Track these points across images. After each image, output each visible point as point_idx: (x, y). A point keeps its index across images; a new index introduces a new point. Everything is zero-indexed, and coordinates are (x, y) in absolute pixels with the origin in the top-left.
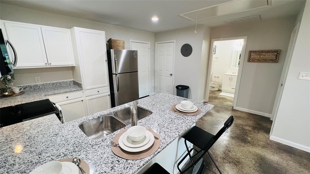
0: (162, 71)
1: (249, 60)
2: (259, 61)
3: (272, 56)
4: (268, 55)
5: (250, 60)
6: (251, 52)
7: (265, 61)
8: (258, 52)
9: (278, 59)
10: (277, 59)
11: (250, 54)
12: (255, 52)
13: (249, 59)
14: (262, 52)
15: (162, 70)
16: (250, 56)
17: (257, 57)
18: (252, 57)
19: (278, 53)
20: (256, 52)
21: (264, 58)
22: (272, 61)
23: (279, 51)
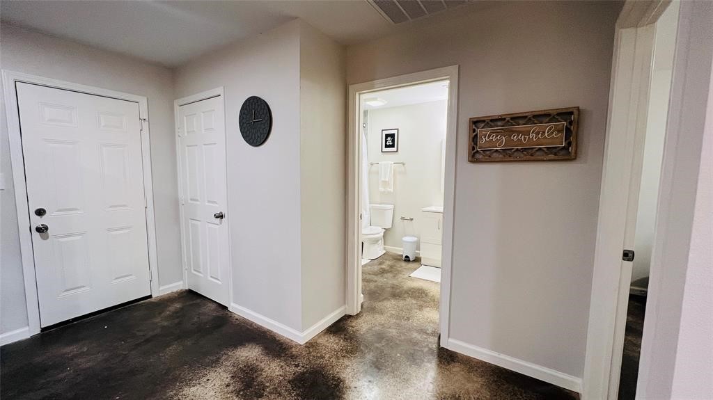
0: (198, 203)
1: (473, 156)
2: (509, 155)
3: (550, 134)
4: (538, 133)
5: (477, 154)
6: (475, 123)
7: (529, 157)
8: (499, 123)
9: (574, 144)
10: (569, 144)
11: (474, 131)
12: (491, 122)
13: (473, 149)
14: (516, 119)
15: (197, 200)
16: (474, 139)
17: (499, 141)
18: (483, 141)
19: (571, 123)
20: (492, 120)
21: (523, 144)
22: (555, 154)
23: (576, 112)
